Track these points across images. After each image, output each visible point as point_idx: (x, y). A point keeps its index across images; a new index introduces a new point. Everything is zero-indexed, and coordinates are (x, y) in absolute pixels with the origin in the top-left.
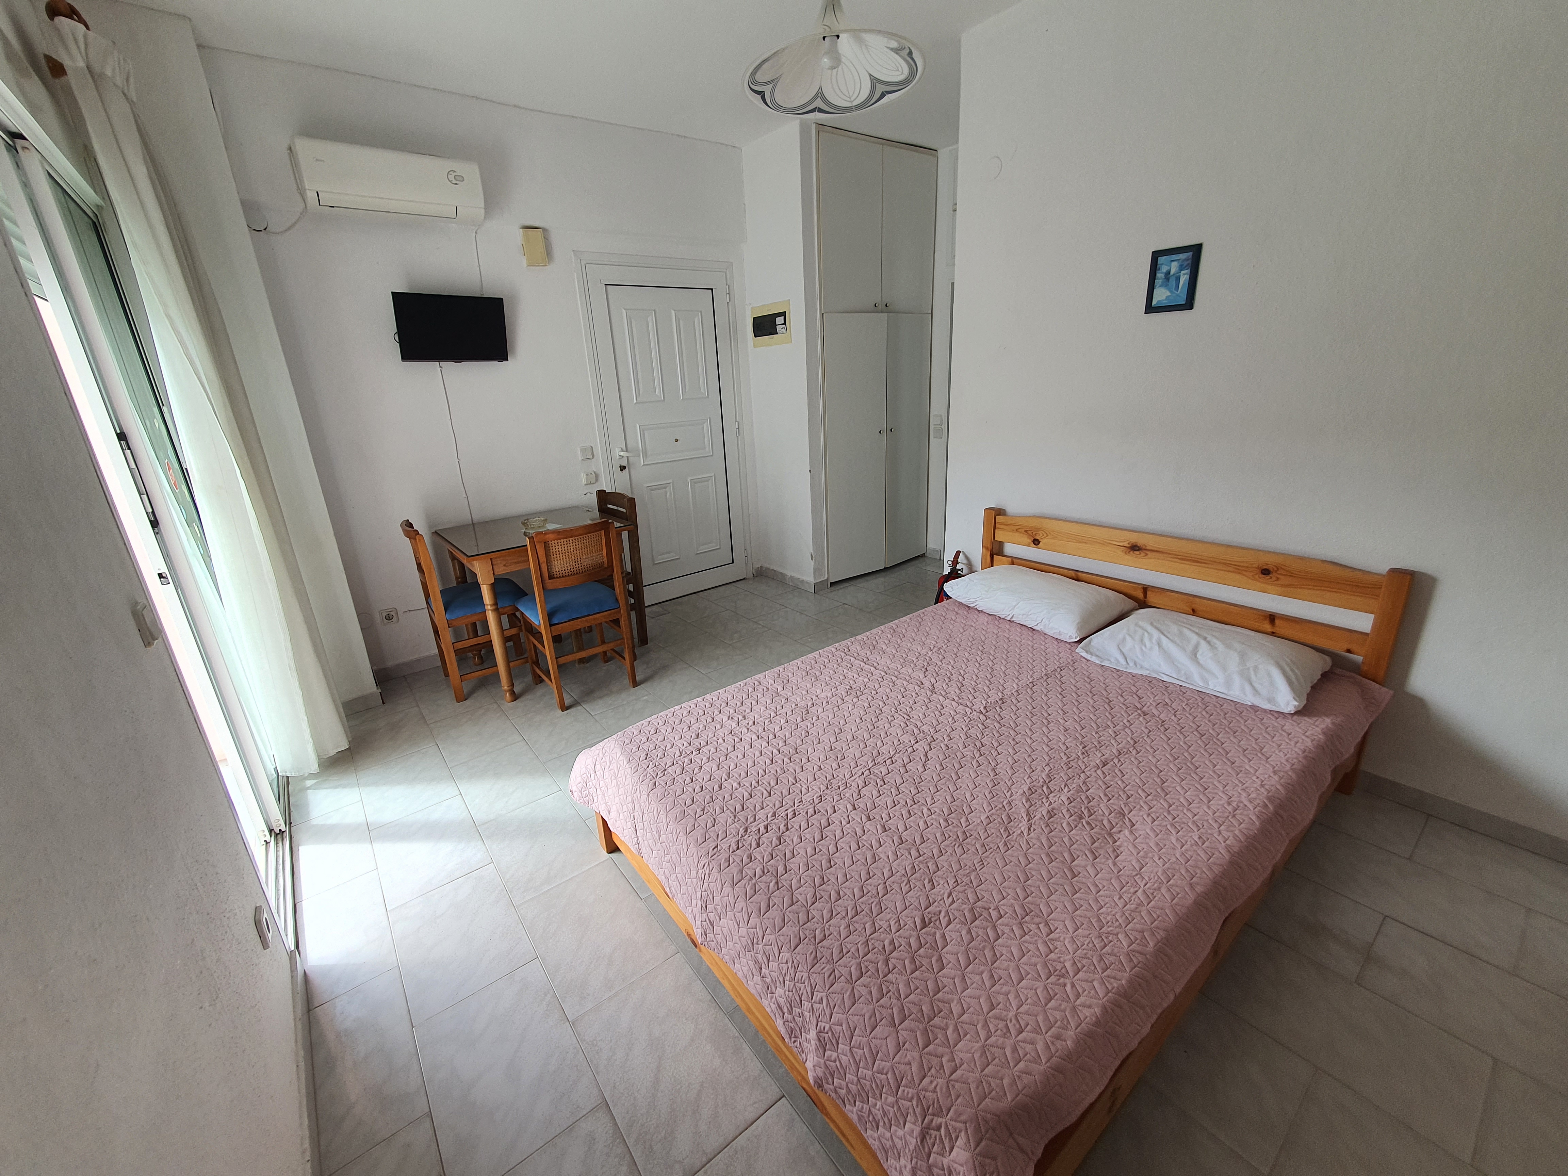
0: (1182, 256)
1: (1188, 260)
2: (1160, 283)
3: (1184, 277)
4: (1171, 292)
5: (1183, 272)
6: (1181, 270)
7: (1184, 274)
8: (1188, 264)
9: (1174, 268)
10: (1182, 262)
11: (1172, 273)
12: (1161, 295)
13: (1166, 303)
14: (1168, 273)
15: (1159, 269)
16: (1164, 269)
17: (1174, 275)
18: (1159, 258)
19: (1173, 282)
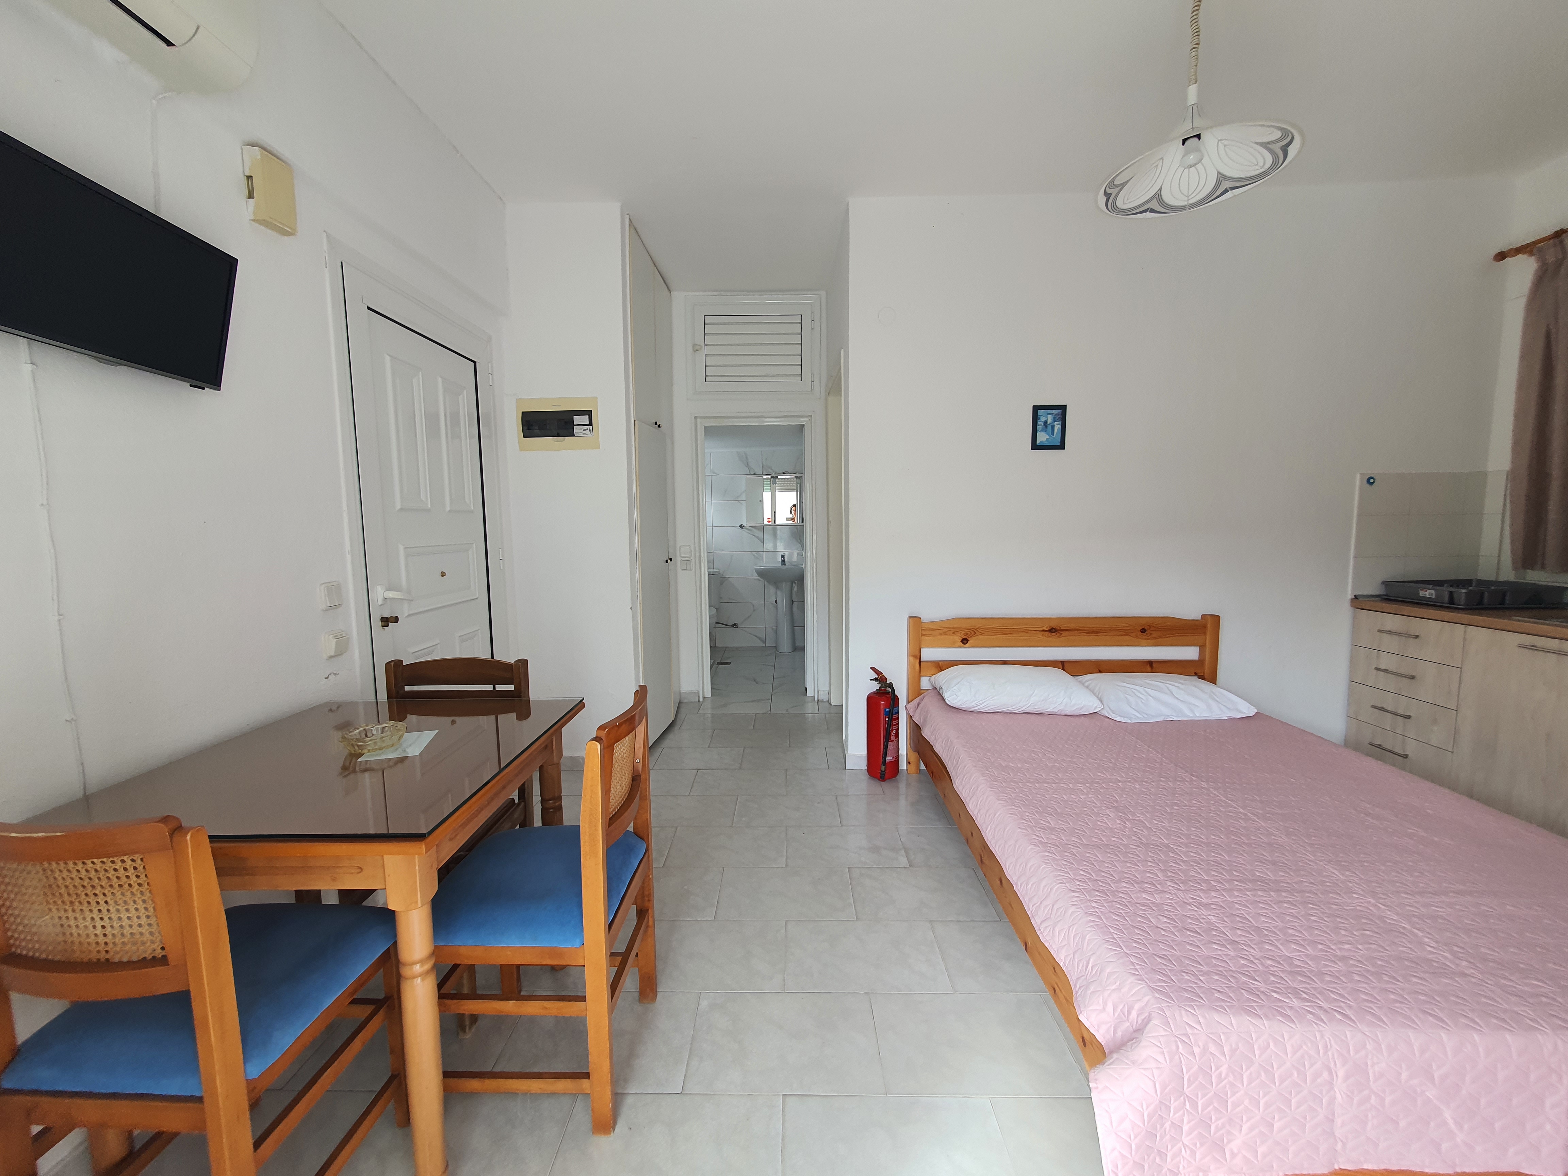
0: (1055, 412)
1: (1059, 415)
2: (1041, 429)
3: (1058, 427)
4: (1049, 435)
5: (1056, 423)
6: (1055, 421)
7: (1057, 424)
8: (1060, 417)
9: (1050, 419)
10: (1055, 416)
11: (1048, 423)
12: (1042, 437)
13: (1047, 443)
14: (1046, 422)
15: (1039, 419)
16: (1043, 419)
17: (1050, 424)
18: (1039, 411)
19: (1049, 428)
